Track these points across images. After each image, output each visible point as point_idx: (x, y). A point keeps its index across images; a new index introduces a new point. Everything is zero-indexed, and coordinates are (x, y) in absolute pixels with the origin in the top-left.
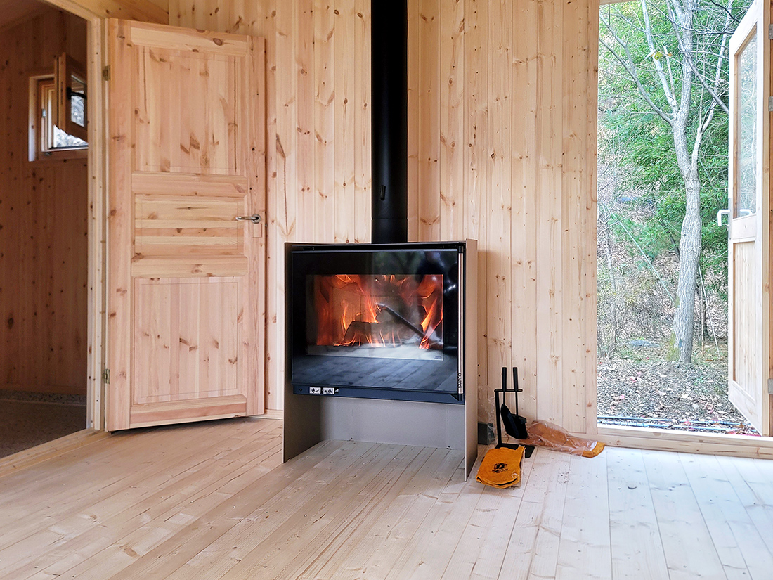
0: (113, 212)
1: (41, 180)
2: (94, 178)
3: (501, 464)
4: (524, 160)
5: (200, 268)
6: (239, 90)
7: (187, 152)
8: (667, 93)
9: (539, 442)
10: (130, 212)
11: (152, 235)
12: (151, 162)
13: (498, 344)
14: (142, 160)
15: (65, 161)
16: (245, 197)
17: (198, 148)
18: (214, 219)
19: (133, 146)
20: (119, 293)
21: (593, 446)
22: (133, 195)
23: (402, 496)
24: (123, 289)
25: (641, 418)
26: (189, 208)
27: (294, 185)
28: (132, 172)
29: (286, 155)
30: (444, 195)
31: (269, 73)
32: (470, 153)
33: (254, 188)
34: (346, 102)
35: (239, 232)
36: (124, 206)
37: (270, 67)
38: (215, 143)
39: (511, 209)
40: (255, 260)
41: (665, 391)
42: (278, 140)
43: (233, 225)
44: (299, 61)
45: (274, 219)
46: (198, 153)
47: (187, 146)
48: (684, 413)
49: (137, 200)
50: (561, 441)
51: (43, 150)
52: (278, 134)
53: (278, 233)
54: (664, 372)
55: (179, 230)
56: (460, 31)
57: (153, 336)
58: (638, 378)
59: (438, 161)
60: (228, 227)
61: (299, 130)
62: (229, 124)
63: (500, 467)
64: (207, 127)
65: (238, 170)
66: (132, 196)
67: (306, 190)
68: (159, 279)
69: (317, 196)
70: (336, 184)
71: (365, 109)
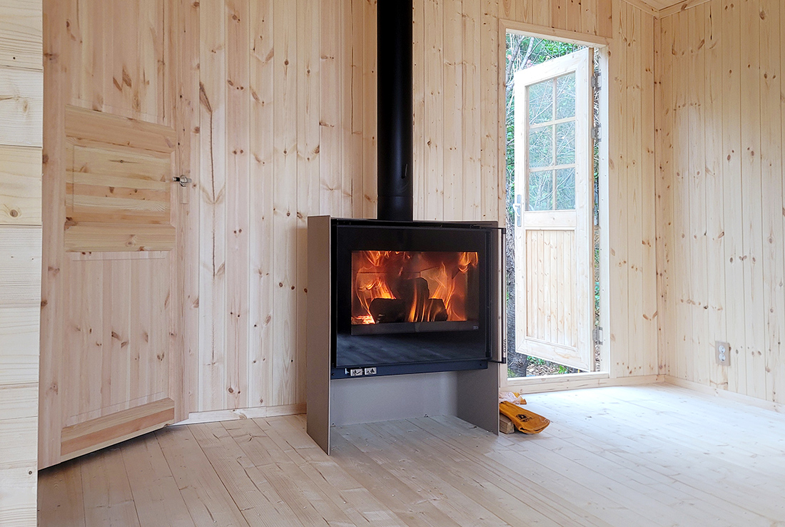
0: (45, 159)
5: (134, 240)
7: (121, 90)
11: (85, 193)
12: (84, 95)
14: (74, 90)
16: (173, 153)
17: (130, 85)
18: (145, 178)
20: (52, 272)
24: (55, 267)
26: (122, 161)
27: (224, 144)
29: (213, 109)
33: (181, 143)
34: (286, 63)
35: (167, 195)
36: (57, 151)
38: (146, 83)
40: (182, 231)
42: (202, 89)
43: (161, 187)
44: (230, 5)
46: (130, 92)
47: (120, 81)
52: (203, 82)
53: (201, 200)
55: (112, 190)
57: (85, 331)
60: (157, 189)
61: (231, 83)
62: (158, 61)
64: (138, 61)
65: (166, 120)
67: (238, 153)
68: (90, 253)
69: (253, 161)
70: (275, 150)
71: (308, 75)
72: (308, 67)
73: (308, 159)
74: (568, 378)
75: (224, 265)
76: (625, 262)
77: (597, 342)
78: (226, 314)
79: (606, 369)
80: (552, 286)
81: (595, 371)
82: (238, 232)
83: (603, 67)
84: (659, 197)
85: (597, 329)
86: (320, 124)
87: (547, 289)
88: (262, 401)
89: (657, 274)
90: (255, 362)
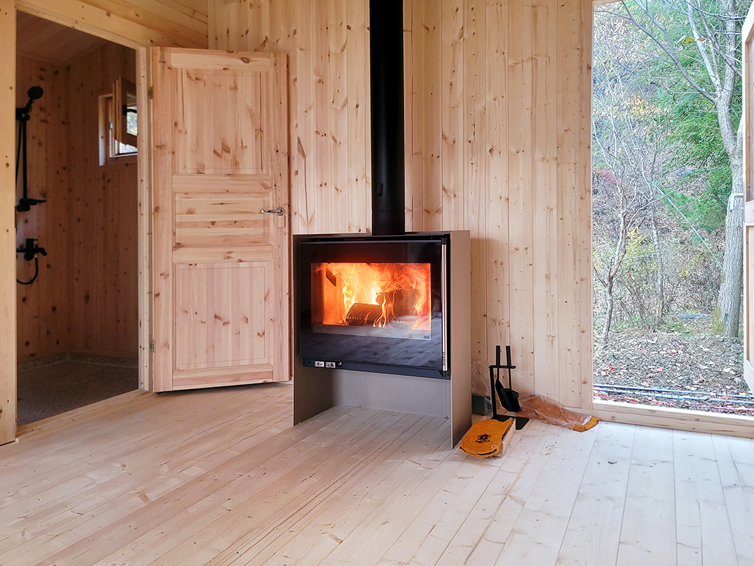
0: (157, 209)
1: (109, 181)
2: (142, 181)
3: (485, 435)
4: (521, 154)
5: (232, 255)
6: (265, 100)
7: (220, 156)
8: (711, 73)
9: (533, 414)
10: (171, 207)
11: (191, 227)
12: (189, 165)
13: (497, 324)
14: (181, 164)
15: (127, 165)
16: (271, 193)
17: (229, 152)
18: (244, 213)
19: (173, 153)
20: (163, 277)
21: (586, 421)
22: (174, 194)
23: (388, 461)
24: (166, 273)
25: (678, 391)
26: (222, 204)
27: (313, 181)
28: (172, 175)
29: (306, 156)
30: (446, 188)
31: (291, 83)
32: (470, 148)
33: (278, 185)
34: (357, 106)
35: (266, 223)
36: (166, 203)
37: (292, 78)
38: (244, 147)
39: (508, 200)
40: (279, 247)
41: (706, 365)
42: (299, 142)
43: (260, 218)
44: (317, 73)
45: (296, 211)
46: (229, 157)
47: (219, 150)
48: (724, 387)
49: (177, 198)
50: (555, 414)
51: (111, 156)
52: (300, 137)
53: (300, 224)
54: (708, 346)
55: (213, 223)
56: (460, 38)
57: (192, 313)
58: (679, 351)
59: (441, 157)
60: (256, 219)
61: (317, 132)
62: (256, 130)
63: (484, 438)
64: (237, 134)
65: (264, 170)
66: (172, 194)
67: (323, 185)
68: (196, 264)
69: (333, 190)
70: (349, 180)
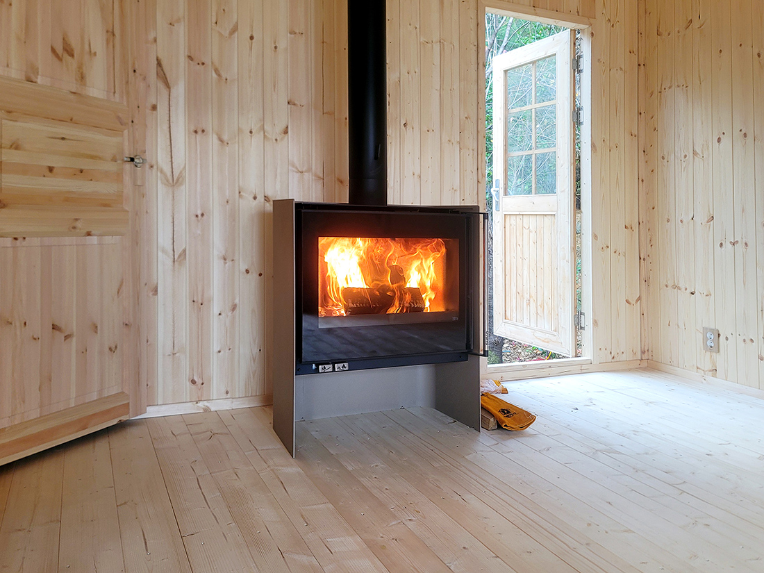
5: (79, 224)
7: (60, 59)
11: (17, 173)
12: (14, 63)
16: (126, 132)
17: (72, 55)
18: (92, 157)
26: (63, 139)
27: (183, 123)
29: (171, 85)
33: (135, 121)
34: (252, 38)
35: (119, 177)
38: (92, 54)
40: (137, 214)
42: (159, 64)
43: (111, 167)
45: (154, 163)
46: (72, 63)
47: (60, 50)
52: (160, 57)
53: (159, 182)
55: (51, 169)
57: (18, 324)
60: (107, 170)
61: (190, 58)
62: (107, 32)
64: (82, 30)
65: (117, 96)
67: (200, 132)
68: (24, 238)
69: (216, 141)
70: (240, 130)
71: (275, 51)
72: (275, 43)
73: (276, 140)
74: (550, 365)
75: (184, 251)
76: (608, 247)
77: (578, 327)
78: (188, 301)
79: (588, 354)
80: (531, 271)
81: (576, 356)
82: (200, 216)
83: (586, 49)
84: (642, 181)
85: (578, 315)
86: (288, 103)
87: (526, 272)
88: (227, 393)
89: (640, 258)
90: (219, 352)
